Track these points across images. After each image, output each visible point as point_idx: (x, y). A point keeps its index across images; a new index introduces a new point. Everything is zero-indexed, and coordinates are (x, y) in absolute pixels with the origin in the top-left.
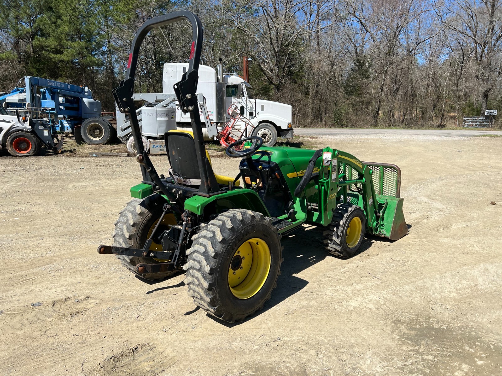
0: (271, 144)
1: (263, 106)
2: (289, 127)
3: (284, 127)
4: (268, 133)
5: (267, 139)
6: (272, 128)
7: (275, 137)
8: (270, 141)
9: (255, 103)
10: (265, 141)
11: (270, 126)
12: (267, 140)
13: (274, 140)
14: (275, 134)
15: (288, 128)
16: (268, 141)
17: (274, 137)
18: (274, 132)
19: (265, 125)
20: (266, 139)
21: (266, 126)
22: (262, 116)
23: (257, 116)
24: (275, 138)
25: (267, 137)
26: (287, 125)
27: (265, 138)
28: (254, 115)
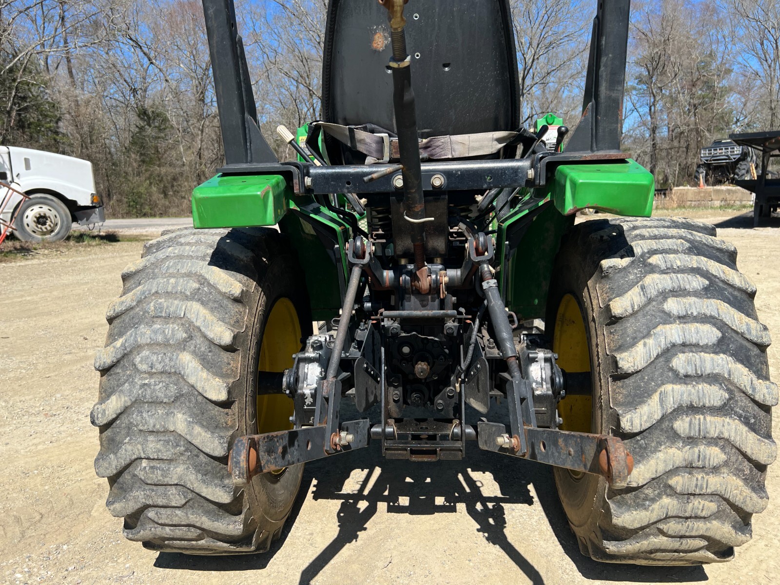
0: (59, 236)
1: (27, 161)
2: (95, 201)
3: (84, 201)
4: (48, 214)
5: (50, 226)
6: (57, 204)
7: (67, 221)
8: (56, 231)
9: (9, 153)
10: (45, 230)
11: (52, 200)
12: (49, 228)
13: (64, 227)
14: (66, 215)
15: (92, 202)
16: (52, 231)
17: (65, 223)
18: (62, 212)
19: (41, 198)
20: (47, 226)
21: (42, 200)
22: (27, 182)
23: (16, 180)
24: (67, 224)
25: (48, 223)
26: (90, 197)
27: (44, 224)
28: (9, 179)
